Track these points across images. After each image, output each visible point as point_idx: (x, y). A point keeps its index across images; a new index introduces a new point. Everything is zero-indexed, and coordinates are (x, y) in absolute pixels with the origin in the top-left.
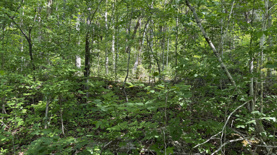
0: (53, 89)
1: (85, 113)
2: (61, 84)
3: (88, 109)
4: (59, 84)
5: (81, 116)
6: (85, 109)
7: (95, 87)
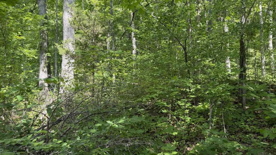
0: (215, 92)
1: (245, 119)
2: (222, 87)
3: (248, 115)
4: (220, 87)
5: (241, 122)
6: (244, 115)
7: (255, 91)
